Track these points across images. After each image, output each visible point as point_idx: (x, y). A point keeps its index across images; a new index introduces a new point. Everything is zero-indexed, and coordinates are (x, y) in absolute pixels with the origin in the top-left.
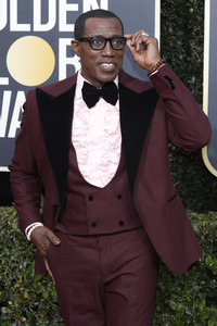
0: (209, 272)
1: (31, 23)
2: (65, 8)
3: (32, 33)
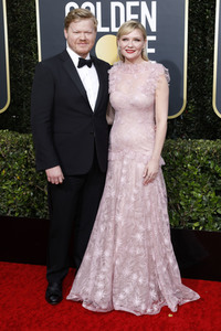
0: (217, 174)
1: (110, 27)
2: (130, 17)
3: (110, 33)
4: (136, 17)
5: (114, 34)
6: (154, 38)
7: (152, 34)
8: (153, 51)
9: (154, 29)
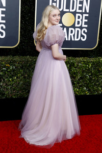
4: (81, 5)
5: (71, 12)
6: (87, 15)
7: (87, 13)
8: (86, 21)
9: (88, 11)
